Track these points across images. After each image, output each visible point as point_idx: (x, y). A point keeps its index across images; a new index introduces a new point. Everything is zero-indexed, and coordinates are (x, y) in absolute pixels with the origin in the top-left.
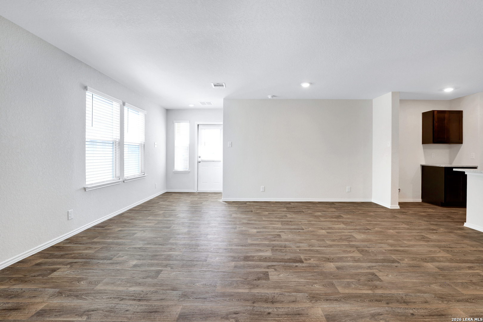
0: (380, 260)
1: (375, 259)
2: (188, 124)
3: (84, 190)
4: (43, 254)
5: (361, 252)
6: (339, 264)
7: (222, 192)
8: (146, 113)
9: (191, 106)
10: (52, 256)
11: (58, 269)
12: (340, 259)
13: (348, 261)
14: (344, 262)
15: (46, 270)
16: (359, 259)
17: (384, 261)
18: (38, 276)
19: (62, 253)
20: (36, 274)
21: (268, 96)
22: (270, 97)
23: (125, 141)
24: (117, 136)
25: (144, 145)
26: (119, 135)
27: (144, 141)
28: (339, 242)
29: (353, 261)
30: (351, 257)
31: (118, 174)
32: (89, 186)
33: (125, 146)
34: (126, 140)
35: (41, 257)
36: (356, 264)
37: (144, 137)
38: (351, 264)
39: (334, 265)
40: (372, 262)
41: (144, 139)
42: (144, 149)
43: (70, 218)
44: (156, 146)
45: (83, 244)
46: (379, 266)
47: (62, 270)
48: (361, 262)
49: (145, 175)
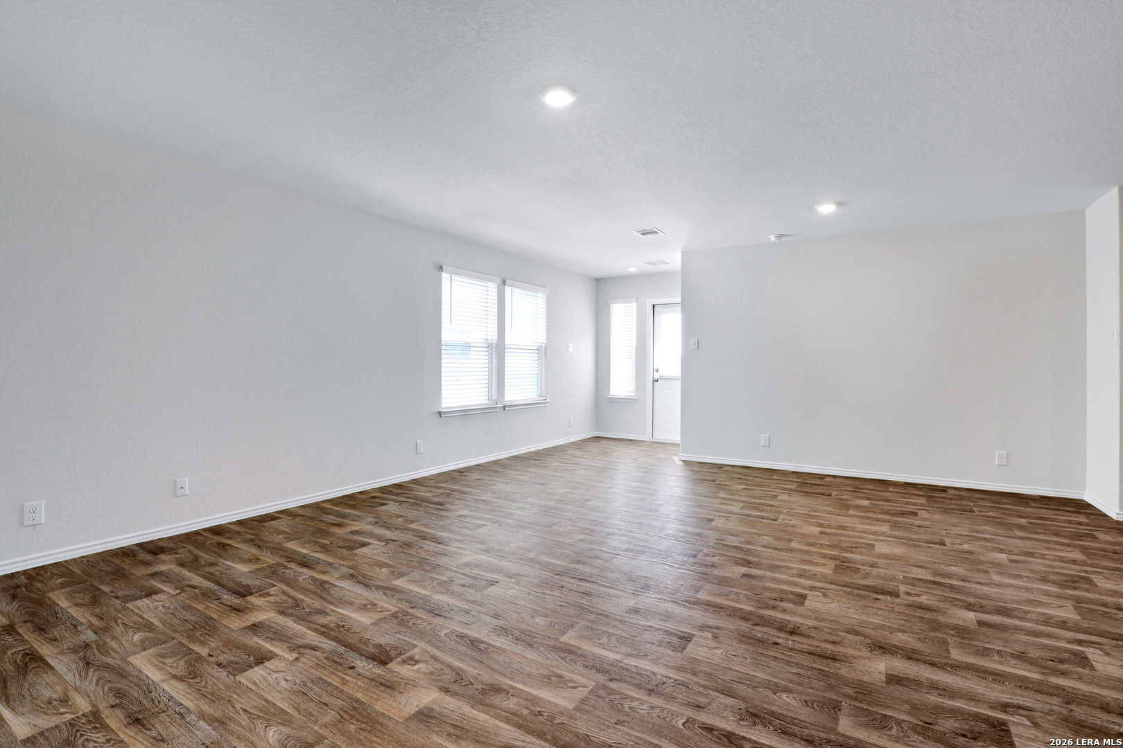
2: (635, 304)
3: (439, 416)
4: (382, 490)
6: (993, 618)
7: (679, 442)
8: (548, 293)
9: (633, 270)
10: (391, 493)
11: (387, 504)
15: (376, 503)
18: (367, 506)
19: (400, 491)
20: (366, 504)
21: (770, 237)
22: (773, 238)
23: (506, 342)
24: (493, 336)
25: (546, 348)
26: (496, 334)
27: (545, 341)
31: (495, 397)
32: (444, 410)
33: (506, 350)
34: (509, 339)
35: (379, 492)
37: (545, 334)
41: (545, 338)
42: (546, 355)
43: (418, 452)
44: (570, 350)
45: (427, 487)
47: (390, 506)
49: (547, 401)
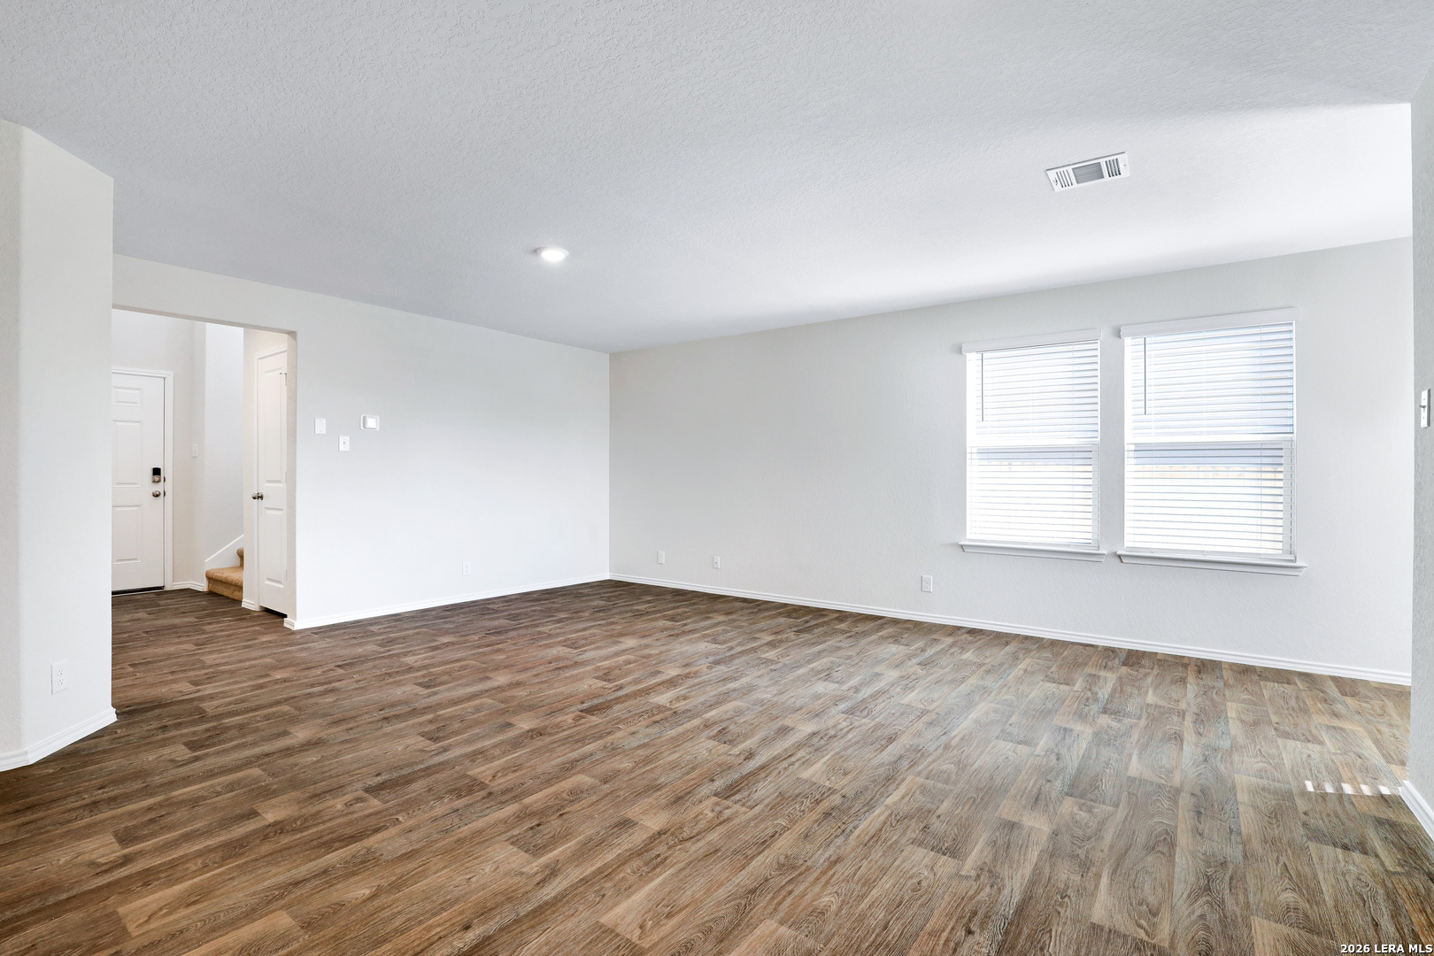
0: (420, 778)
1: (432, 774)
5: (474, 785)
6: (511, 734)
12: (516, 744)
13: (495, 746)
14: (502, 742)
16: (473, 761)
17: (407, 780)
28: (557, 795)
29: (487, 750)
30: (494, 758)
36: (478, 746)
38: (487, 743)
39: (521, 728)
40: (439, 764)
46: (421, 762)
48: (466, 756)
